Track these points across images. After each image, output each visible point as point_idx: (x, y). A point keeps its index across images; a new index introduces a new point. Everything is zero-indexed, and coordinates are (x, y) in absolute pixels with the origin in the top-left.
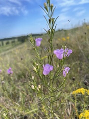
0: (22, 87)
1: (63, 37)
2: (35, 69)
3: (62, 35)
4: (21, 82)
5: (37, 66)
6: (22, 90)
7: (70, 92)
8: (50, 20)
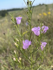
0: (4, 61)
1: (44, 12)
2: (16, 44)
3: (43, 10)
4: (3, 56)
5: (18, 42)
6: (4, 64)
7: (50, 66)
8: (28, 3)
